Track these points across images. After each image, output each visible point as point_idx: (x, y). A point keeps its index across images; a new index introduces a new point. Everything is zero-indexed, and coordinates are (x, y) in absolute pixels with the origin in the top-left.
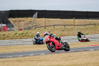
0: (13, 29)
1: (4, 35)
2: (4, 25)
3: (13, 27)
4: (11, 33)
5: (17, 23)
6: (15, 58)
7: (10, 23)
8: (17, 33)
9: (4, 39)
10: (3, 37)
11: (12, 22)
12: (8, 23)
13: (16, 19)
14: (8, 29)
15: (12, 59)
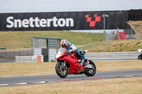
0: (133, 36)
1: (121, 45)
2: (122, 31)
3: (134, 33)
4: (132, 42)
5: (139, 28)
6: (137, 78)
7: (129, 27)
8: (139, 43)
9: (121, 50)
10: (120, 48)
11: (132, 27)
12: (126, 27)
13: (139, 22)
14: (127, 36)
15: (132, 79)
